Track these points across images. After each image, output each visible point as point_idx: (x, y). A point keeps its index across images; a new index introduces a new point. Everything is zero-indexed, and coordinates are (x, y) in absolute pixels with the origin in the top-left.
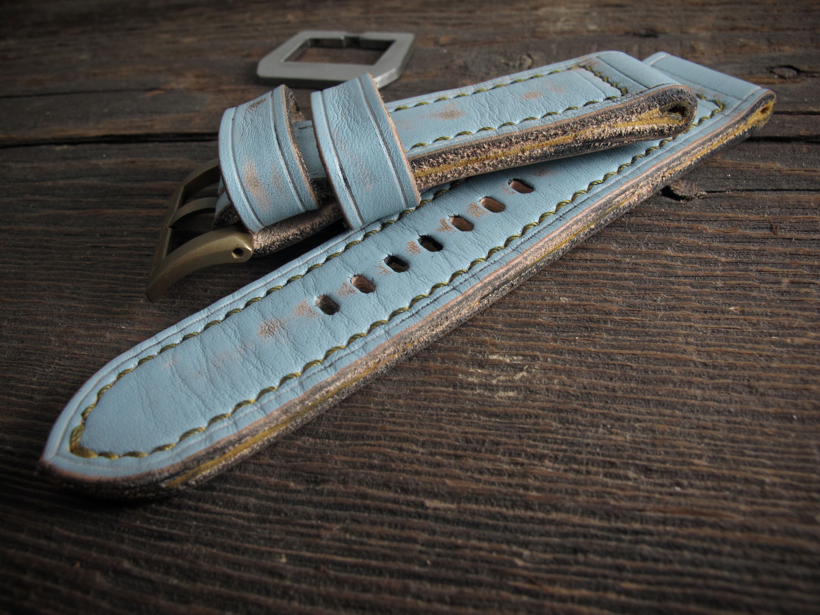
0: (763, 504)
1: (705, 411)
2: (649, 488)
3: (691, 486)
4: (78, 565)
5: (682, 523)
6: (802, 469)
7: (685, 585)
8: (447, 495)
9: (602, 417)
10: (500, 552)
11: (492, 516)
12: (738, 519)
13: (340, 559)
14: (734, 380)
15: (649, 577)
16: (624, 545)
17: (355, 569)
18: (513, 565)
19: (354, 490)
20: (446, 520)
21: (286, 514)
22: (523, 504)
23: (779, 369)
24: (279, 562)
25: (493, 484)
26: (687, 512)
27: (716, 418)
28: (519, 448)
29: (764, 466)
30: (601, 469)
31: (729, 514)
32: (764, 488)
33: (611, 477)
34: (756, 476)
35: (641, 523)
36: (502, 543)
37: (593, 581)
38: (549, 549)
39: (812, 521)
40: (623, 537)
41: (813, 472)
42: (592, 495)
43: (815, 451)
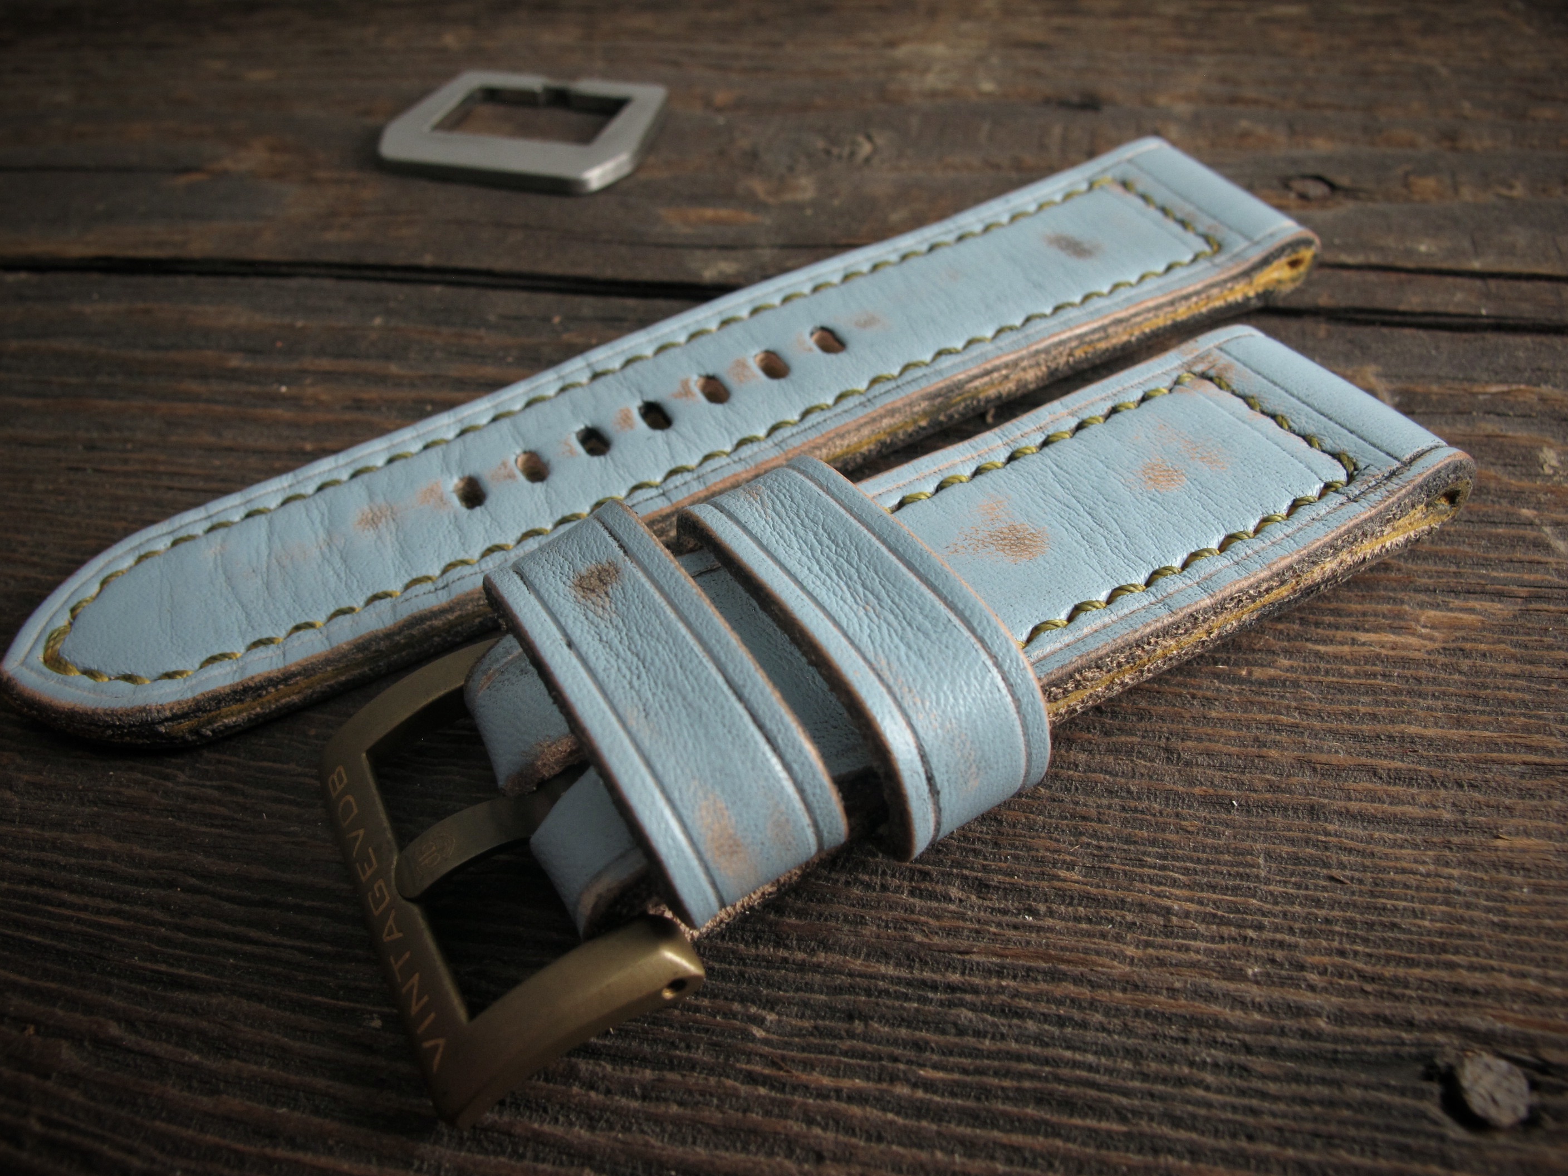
0: (1162, 947)
1: (1089, 790)
2: (983, 915)
3: (1051, 913)
4: (31, 1030)
5: (1029, 974)
6: (1235, 890)
7: (1022, 1075)
10: (729, 1015)
12: (1121, 969)
14: (1143, 737)
15: (966, 1061)
16: (931, 1008)
18: (749, 1037)
22: (773, 937)
23: (1222, 722)
24: (369, 1027)
26: (1038, 956)
27: (1105, 802)
30: (906, 883)
31: (1107, 961)
32: (1169, 921)
33: (921, 897)
34: (1158, 900)
35: (963, 973)
36: (733, 1000)
37: (876, 1064)
38: (808, 1012)
39: (1239, 975)
40: (931, 995)
41: (1254, 896)
42: (887, 927)
43: (1261, 861)
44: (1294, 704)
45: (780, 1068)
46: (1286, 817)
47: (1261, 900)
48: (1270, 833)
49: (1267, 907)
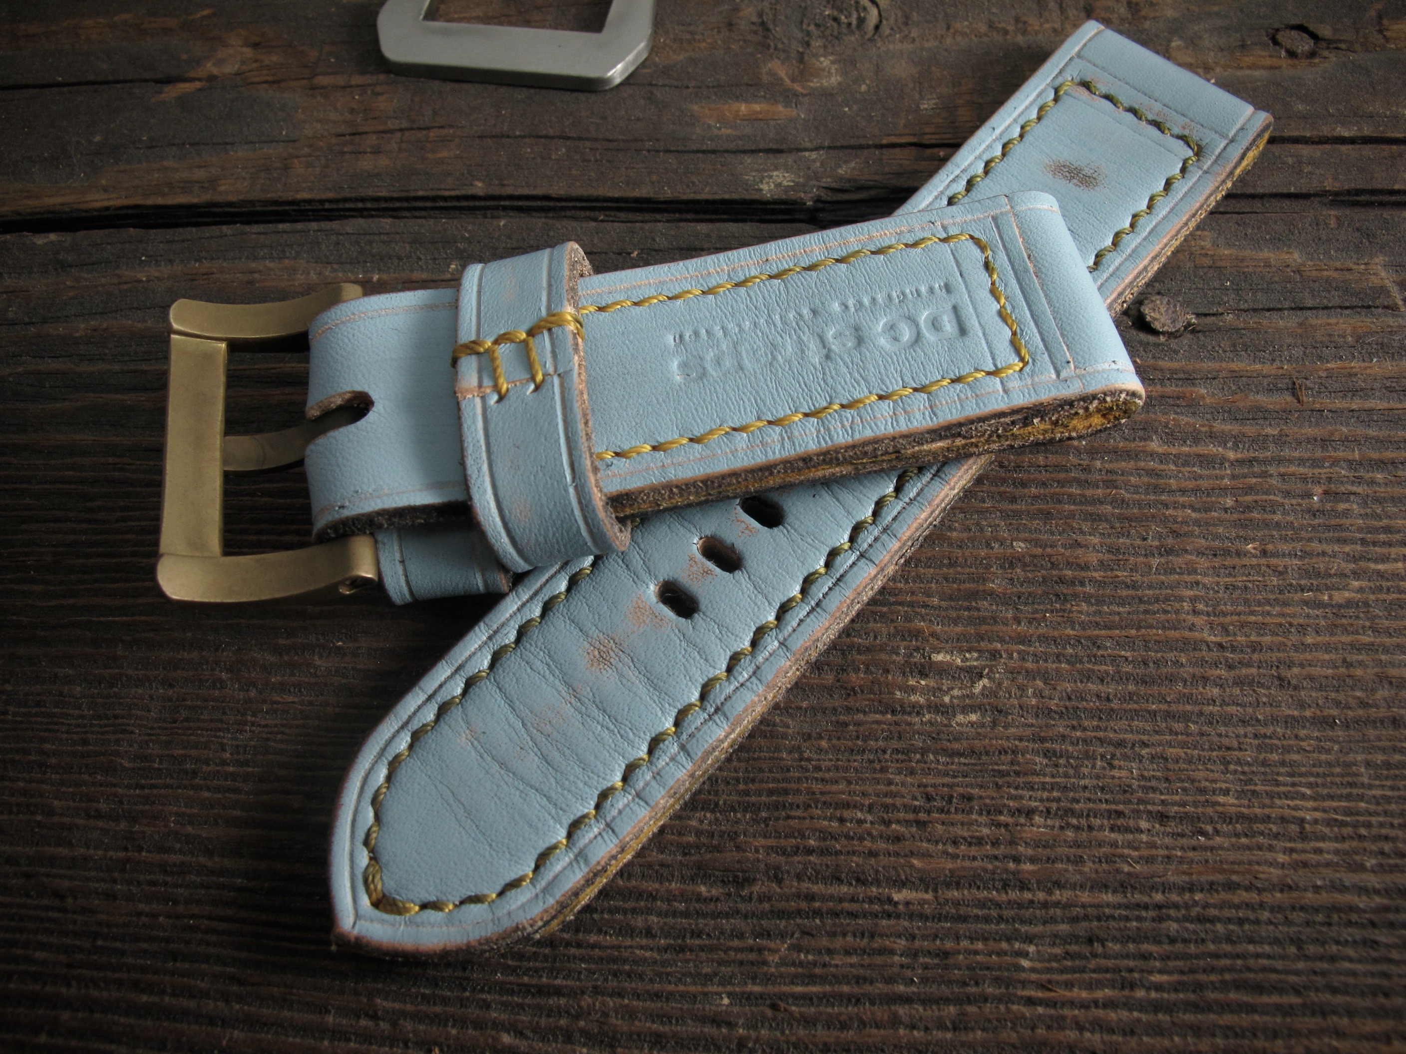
0: (1304, 851)
1: (1227, 720)
2: (1168, 841)
3: (1217, 832)
5: (1211, 887)
6: (1348, 797)
7: (1223, 970)
8: (917, 882)
9: (1098, 743)
10: (1001, 953)
11: (982, 904)
12: (1275, 873)
13: (799, 989)
14: (1259, 667)
15: (1180, 963)
16: (1147, 925)
17: (825, 1001)
18: (1019, 968)
19: (794, 890)
20: (923, 917)
21: (709, 935)
22: (1018, 884)
23: (1316, 647)
24: (721, 1005)
25: (974, 858)
26: (1216, 871)
27: (1241, 731)
28: (999, 802)
29: (1303, 797)
30: (1106, 822)
31: (1265, 868)
32: (1304, 828)
33: (1119, 831)
34: (1294, 813)
35: (1163, 892)
36: (1000, 940)
37: (1117, 977)
38: (1058, 941)
39: (1361, 868)
40: (1144, 914)
41: (1362, 800)
42: (1100, 861)
43: (1363, 770)
44: (1368, 624)
45: (1051, 990)
46: (1375, 728)
47: (1367, 802)
48: (1366, 745)
49: (1372, 807)
